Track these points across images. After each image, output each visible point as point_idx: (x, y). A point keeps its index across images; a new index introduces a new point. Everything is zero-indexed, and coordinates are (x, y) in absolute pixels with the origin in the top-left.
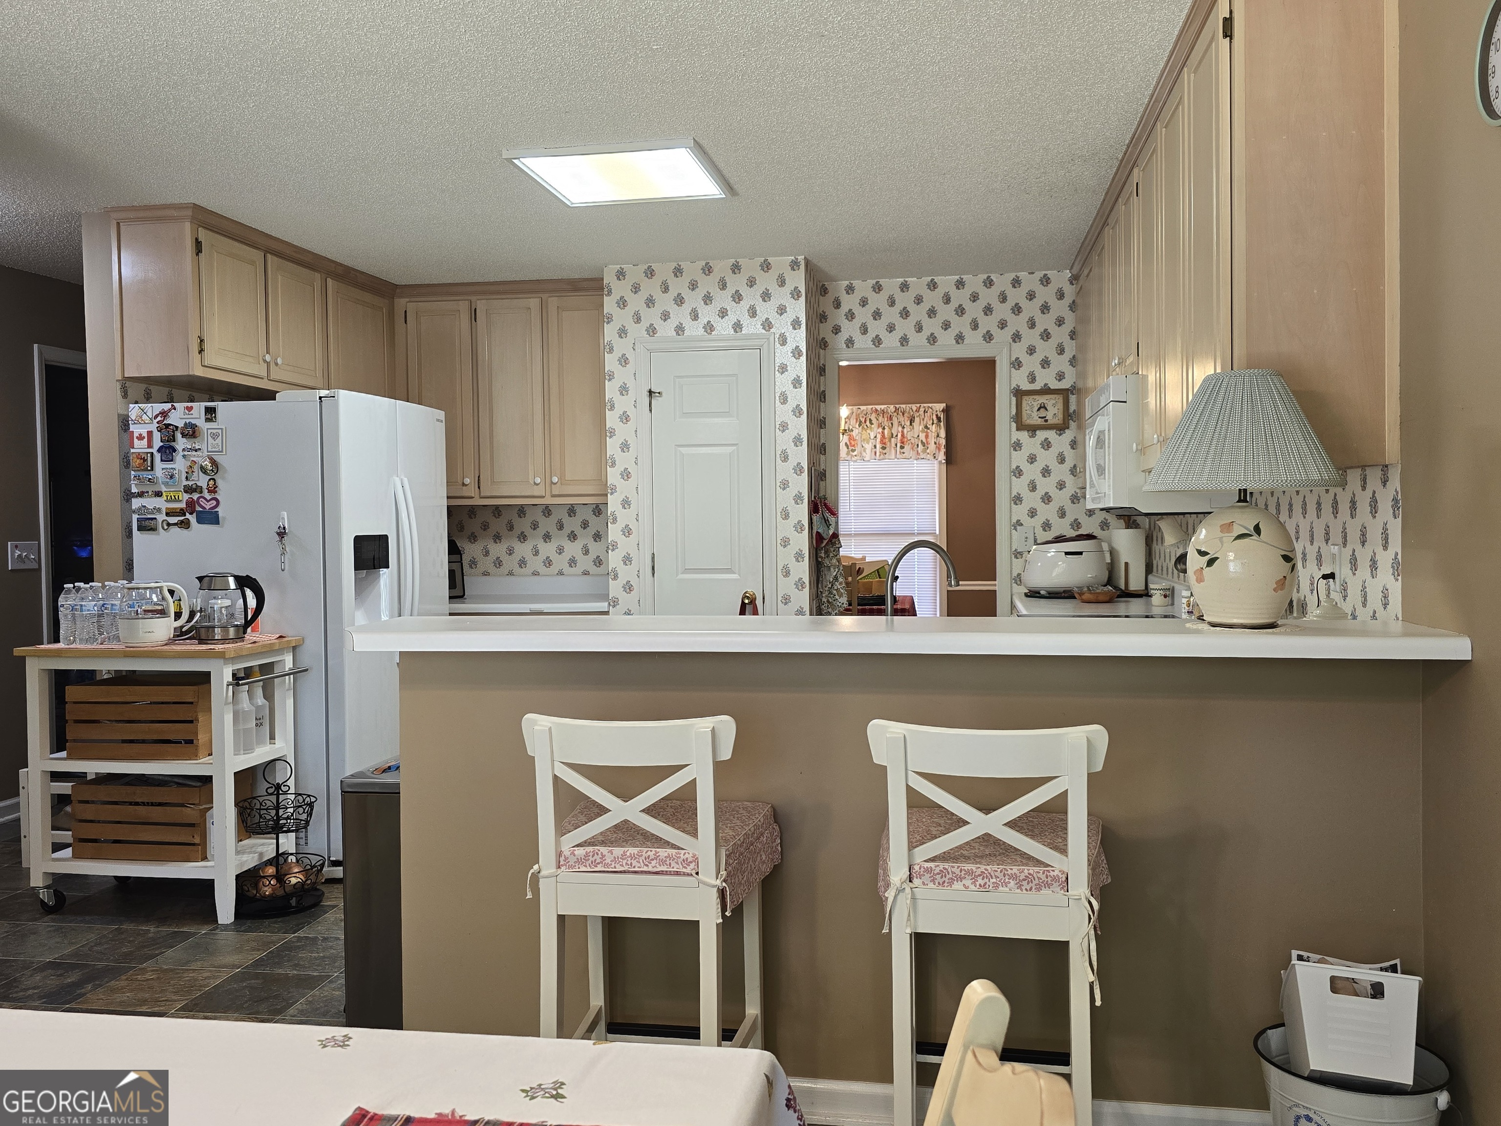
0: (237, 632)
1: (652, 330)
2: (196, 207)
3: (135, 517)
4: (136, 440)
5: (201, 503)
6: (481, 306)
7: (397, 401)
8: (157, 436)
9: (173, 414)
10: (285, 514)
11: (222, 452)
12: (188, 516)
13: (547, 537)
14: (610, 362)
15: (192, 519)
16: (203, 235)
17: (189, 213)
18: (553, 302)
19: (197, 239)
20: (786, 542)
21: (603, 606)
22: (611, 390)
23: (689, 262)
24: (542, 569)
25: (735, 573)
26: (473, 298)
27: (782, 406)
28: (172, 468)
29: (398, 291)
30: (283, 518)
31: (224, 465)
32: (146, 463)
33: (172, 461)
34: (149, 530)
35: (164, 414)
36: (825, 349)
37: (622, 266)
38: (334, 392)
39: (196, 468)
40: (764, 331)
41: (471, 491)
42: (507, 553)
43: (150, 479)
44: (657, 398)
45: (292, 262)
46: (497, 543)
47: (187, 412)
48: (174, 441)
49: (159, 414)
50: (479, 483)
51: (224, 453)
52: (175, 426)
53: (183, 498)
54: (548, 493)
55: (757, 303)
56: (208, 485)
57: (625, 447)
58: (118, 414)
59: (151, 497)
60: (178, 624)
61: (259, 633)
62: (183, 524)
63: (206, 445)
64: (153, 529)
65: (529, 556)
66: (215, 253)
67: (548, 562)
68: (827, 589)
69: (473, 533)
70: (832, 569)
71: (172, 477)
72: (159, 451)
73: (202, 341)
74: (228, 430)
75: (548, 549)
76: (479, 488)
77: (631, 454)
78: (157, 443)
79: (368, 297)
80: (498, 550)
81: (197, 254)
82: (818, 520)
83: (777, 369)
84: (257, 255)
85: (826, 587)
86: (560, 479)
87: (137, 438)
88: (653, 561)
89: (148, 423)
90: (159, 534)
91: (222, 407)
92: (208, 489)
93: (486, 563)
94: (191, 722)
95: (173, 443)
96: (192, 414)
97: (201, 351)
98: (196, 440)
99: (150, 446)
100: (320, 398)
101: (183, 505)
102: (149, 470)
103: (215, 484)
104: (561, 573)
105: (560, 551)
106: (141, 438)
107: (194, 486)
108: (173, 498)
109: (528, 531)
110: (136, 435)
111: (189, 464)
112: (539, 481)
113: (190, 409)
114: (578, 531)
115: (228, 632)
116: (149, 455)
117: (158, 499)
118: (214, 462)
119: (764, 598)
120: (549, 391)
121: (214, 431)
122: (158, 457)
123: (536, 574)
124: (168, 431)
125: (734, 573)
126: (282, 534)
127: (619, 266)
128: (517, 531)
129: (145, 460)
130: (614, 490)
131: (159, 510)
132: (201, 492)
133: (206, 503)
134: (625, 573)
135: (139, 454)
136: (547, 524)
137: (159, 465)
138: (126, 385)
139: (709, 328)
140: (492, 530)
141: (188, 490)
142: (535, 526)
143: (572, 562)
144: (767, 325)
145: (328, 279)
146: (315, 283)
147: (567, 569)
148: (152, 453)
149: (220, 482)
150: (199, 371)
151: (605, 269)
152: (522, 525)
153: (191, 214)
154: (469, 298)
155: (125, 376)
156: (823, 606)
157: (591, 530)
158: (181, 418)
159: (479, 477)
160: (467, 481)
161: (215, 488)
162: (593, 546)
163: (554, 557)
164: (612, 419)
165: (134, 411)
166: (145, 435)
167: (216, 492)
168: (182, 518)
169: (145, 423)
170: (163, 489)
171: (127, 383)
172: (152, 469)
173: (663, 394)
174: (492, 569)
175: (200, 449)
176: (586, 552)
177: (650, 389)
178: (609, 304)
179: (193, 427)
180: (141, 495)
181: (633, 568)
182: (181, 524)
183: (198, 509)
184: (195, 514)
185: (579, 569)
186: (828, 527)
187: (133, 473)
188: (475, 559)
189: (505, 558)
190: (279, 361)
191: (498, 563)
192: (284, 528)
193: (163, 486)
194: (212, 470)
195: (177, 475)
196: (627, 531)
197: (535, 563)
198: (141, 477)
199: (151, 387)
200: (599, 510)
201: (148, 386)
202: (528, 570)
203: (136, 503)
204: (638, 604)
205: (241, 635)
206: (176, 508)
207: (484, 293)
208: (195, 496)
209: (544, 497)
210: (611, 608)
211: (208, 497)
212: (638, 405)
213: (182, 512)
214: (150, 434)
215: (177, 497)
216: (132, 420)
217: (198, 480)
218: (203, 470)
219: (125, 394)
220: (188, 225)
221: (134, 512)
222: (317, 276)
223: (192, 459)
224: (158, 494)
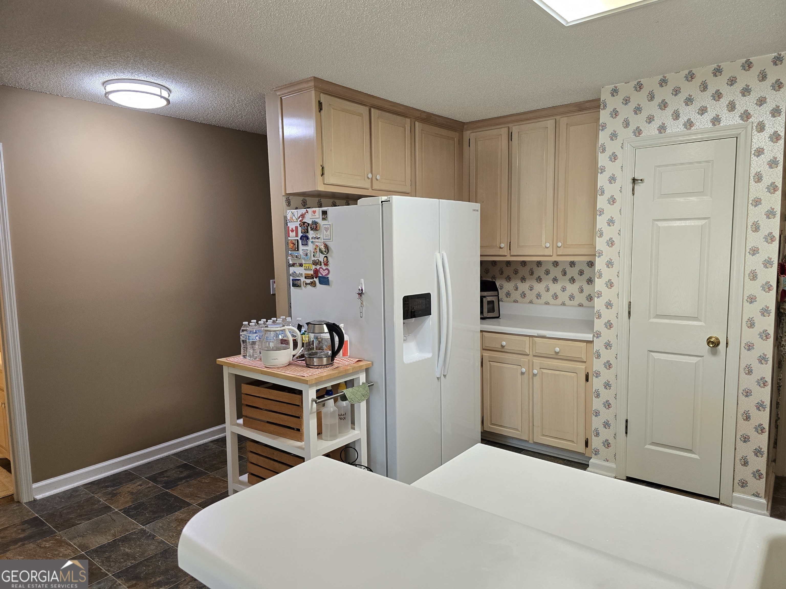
0: (327, 360)
1: (638, 132)
2: (316, 79)
3: (291, 278)
4: (290, 232)
5: (320, 271)
6: (515, 129)
7: (440, 200)
8: (300, 229)
9: (307, 216)
10: (362, 280)
11: (330, 239)
12: (315, 279)
13: (555, 280)
14: (603, 159)
15: (317, 280)
16: (324, 98)
17: (312, 84)
18: (564, 121)
19: (319, 101)
20: (752, 300)
21: (588, 337)
22: (602, 180)
23: (674, 73)
24: (551, 301)
26: (510, 125)
27: (756, 184)
28: (307, 250)
29: (465, 126)
30: (362, 284)
31: (331, 247)
32: (295, 246)
33: (307, 245)
34: (297, 286)
35: (303, 216)
37: (616, 85)
38: (390, 197)
39: (318, 250)
40: (742, 122)
41: (505, 251)
42: (529, 289)
43: (297, 256)
44: (640, 184)
45: (389, 112)
46: (523, 282)
47: (313, 214)
48: (308, 232)
49: (300, 216)
50: (510, 246)
51: (331, 240)
52: (308, 223)
53: (312, 268)
54: (555, 254)
55: (736, 98)
56: (324, 260)
57: (611, 222)
58: (284, 216)
59: (298, 267)
60: (294, 352)
61: (348, 357)
62: (313, 284)
63: (323, 234)
64: (299, 286)
65: (543, 292)
66: (332, 109)
67: (555, 297)
69: (508, 276)
71: (307, 255)
72: (301, 239)
73: (323, 168)
74: (333, 225)
75: (555, 288)
76: (510, 249)
77: (615, 228)
78: (300, 234)
79: (444, 132)
80: (523, 287)
81: (320, 111)
82: (785, 280)
83: (753, 152)
84: (364, 110)
86: (563, 244)
87: (291, 231)
88: (630, 308)
89: (295, 222)
90: (302, 289)
91: (331, 210)
92: (324, 263)
93: (516, 295)
94: (299, 417)
95: (307, 234)
96: (315, 216)
97: (323, 174)
98: (317, 232)
99: (297, 236)
100: (382, 202)
101: (312, 272)
102: (297, 251)
103: (327, 260)
104: (563, 304)
105: (564, 289)
106: (292, 231)
107: (317, 261)
108: (308, 268)
109: (543, 276)
110: (290, 229)
111: (315, 247)
112: (549, 245)
113: (314, 212)
114: (576, 276)
115: (322, 361)
116: (296, 241)
117: (301, 268)
118: (326, 246)
119: (727, 343)
121: (326, 226)
122: (300, 242)
123: (547, 303)
124: (305, 226)
125: (700, 321)
126: (361, 294)
127: (613, 85)
128: (536, 276)
129: (294, 244)
130: (601, 254)
131: (301, 275)
132: (321, 265)
133: (323, 271)
134: (607, 315)
135: (292, 241)
136: (556, 272)
138: (289, 198)
139: (689, 124)
140: (520, 275)
141: (315, 263)
142: (547, 272)
143: (572, 297)
144: (746, 116)
145: (417, 123)
146: (406, 125)
147: (568, 302)
148: (298, 240)
149: (330, 259)
150: (321, 188)
151: (602, 89)
152: (540, 272)
153: (313, 84)
154: (507, 125)
155: (287, 193)
157: (586, 277)
158: (310, 218)
159: (510, 243)
160: (502, 245)
161: (327, 262)
162: (586, 287)
163: (559, 293)
164: (602, 202)
165: (289, 214)
166: (294, 229)
167: (328, 265)
168: (312, 280)
169: (294, 222)
170: (303, 262)
171: (290, 196)
172: (298, 250)
173: (645, 181)
174: (519, 299)
175: (319, 238)
176: (582, 291)
177: (634, 178)
178: (604, 115)
179: (315, 223)
180: (293, 265)
181: (613, 311)
183: (320, 275)
184: (318, 278)
185: (576, 302)
188: (509, 292)
189: (528, 292)
190: (378, 177)
191: (523, 295)
192: (362, 290)
193: (303, 260)
194: (325, 251)
195: (309, 254)
196: (609, 284)
197: (547, 297)
198: (293, 254)
199: (306, 198)
200: (591, 264)
201: (304, 198)
202: (542, 300)
203: (292, 270)
204: (616, 338)
205: (330, 362)
206: (309, 274)
207: (518, 121)
208: (318, 267)
209: (552, 256)
210: (595, 338)
211: (324, 268)
212: (623, 190)
213: (311, 277)
214: (296, 228)
215: (309, 267)
216: (288, 220)
217: (319, 257)
218: (321, 252)
219: (289, 204)
220: (313, 92)
221: (290, 275)
222: (408, 120)
223: (316, 244)
224: (301, 265)
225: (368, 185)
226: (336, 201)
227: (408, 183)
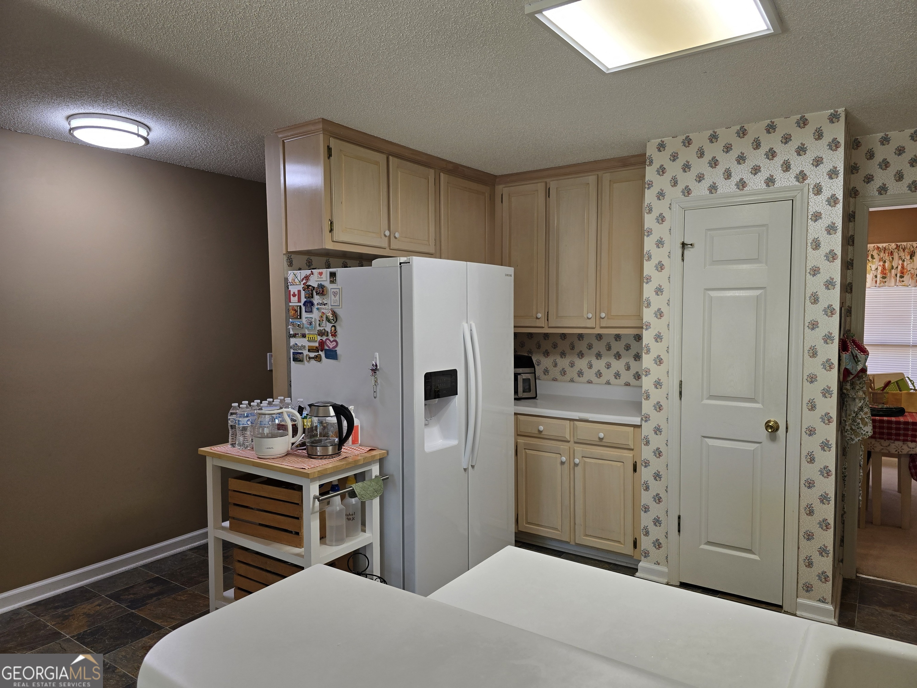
0: (333, 449)
1: (687, 191)
2: (324, 121)
3: (292, 351)
4: (292, 297)
5: (327, 343)
6: (553, 185)
7: (468, 262)
8: (303, 293)
9: (312, 278)
10: (377, 355)
11: (339, 306)
12: (320, 353)
13: (599, 356)
14: (649, 221)
15: (322, 354)
16: (334, 143)
17: (320, 126)
18: (607, 177)
19: (328, 146)
20: (812, 379)
21: (636, 420)
22: (649, 244)
23: (724, 128)
24: (594, 379)
25: (759, 403)
26: (548, 180)
27: (814, 252)
28: (311, 318)
29: (497, 180)
30: (376, 358)
31: (340, 315)
32: (297, 313)
33: (311, 312)
34: (299, 361)
35: (307, 278)
36: (855, 198)
37: (663, 139)
38: (409, 258)
39: (324, 319)
40: (797, 183)
41: (542, 323)
42: (570, 366)
43: (299, 325)
44: (689, 249)
45: (410, 161)
46: (562, 358)
47: (319, 276)
49: (304, 278)
50: (548, 317)
51: (341, 307)
52: (313, 287)
53: (317, 339)
54: (598, 326)
55: (791, 158)
56: (331, 330)
57: (659, 291)
58: (284, 278)
59: (300, 338)
60: (293, 440)
61: (358, 445)
62: (317, 358)
63: (331, 300)
64: (301, 361)
65: (585, 369)
66: (344, 156)
67: (599, 374)
68: (851, 417)
69: (546, 350)
70: (857, 400)
71: (311, 324)
73: (332, 223)
74: (343, 290)
75: (599, 364)
76: (548, 320)
77: (664, 298)
78: (303, 300)
79: (473, 185)
80: (563, 363)
81: (329, 158)
82: (847, 358)
83: (810, 217)
84: (381, 158)
85: (849, 416)
86: (607, 315)
87: (292, 295)
88: (681, 387)
89: (298, 285)
90: (304, 364)
91: (340, 272)
92: (331, 333)
93: (555, 372)
94: (298, 518)
96: (322, 278)
97: (331, 230)
98: (324, 297)
99: (299, 301)
100: (400, 263)
101: (317, 344)
102: (299, 318)
103: (335, 330)
104: (608, 383)
105: (608, 366)
106: (294, 295)
107: (323, 331)
108: (312, 339)
109: (585, 350)
110: (292, 293)
111: (320, 314)
112: (591, 316)
113: (321, 274)
114: (622, 352)
115: (327, 450)
116: (299, 307)
117: (304, 339)
118: (334, 314)
119: (787, 428)
120: (601, 247)
121: (335, 290)
122: (303, 308)
123: (590, 382)
124: (309, 290)
126: (375, 370)
127: (660, 140)
128: (577, 350)
129: (296, 311)
130: (648, 326)
131: (304, 347)
132: (328, 336)
133: (330, 343)
134: (656, 395)
135: (293, 307)
136: (599, 346)
137: (304, 315)
138: (291, 257)
139: (742, 184)
140: (560, 349)
141: (321, 333)
142: (590, 346)
143: (617, 375)
144: (802, 177)
145: (442, 175)
146: (429, 177)
147: (613, 380)
148: (301, 306)
150: (330, 246)
151: (648, 144)
152: (582, 346)
154: (545, 180)
155: (288, 251)
156: (846, 434)
157: (633, 352)
158: (316, 281)
159: (548, 312)
160: (539, 315)
161: (335, 333)
162: (633, 364)
163: (604, 370)
164: (649, 268)
165: (291, 275)
166: (296, 293)
167: (336, 335)
168: (317, 354)
169: (297, 285)
170: (307, 332)
171: (292, 255)
172: (300, 318)
173: (695, 245)
174: (559, 377)
175: (327, 304)
176: (628, 368)
177: (684, 242)
178: (650, 173)
179: (322, 287)
180: (294, 336)
181: (663, 391)
182: (316, 358)
183: (326, 348)
184: (324, 351)
185: (622, 381)
186: (856, 363)
187: (291, 320)
188: (547, 368)
189: (568, 369)
190: (397, 235)
191: (563, 372)
192: (376, 365)
193: (306, 330)
194: (333, 319)
195: (314, 323)
196: (659, 361)
197: (589, 374)
198: (294, 323)
199: (312, 258)
200: (639, 338)
201: (309, 257)
202: (585, 379)
203: (293, 341)
204: (666, 422)
205: (337, 452)
206: (313, 347)
207: (556, 175)
208: (324, 338)
209: (595, 328)
210: (643, 422)
211: (332, 339)
212: (671, 256)
213: (316, 350)
214: (299, 292)
215: (314, 338)
216: (290, 283)
218: (328, 320)
219: (290, 264)
220: (321, 136)
221: (291, 348)
222: (432, 171)
223: (323, 311)
224: (304, 336)
225: (386, 245)
226: (347, 261)
227: (432, 242)
